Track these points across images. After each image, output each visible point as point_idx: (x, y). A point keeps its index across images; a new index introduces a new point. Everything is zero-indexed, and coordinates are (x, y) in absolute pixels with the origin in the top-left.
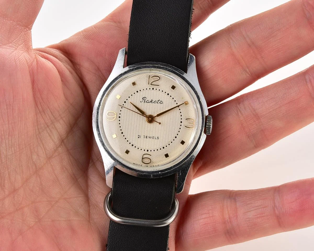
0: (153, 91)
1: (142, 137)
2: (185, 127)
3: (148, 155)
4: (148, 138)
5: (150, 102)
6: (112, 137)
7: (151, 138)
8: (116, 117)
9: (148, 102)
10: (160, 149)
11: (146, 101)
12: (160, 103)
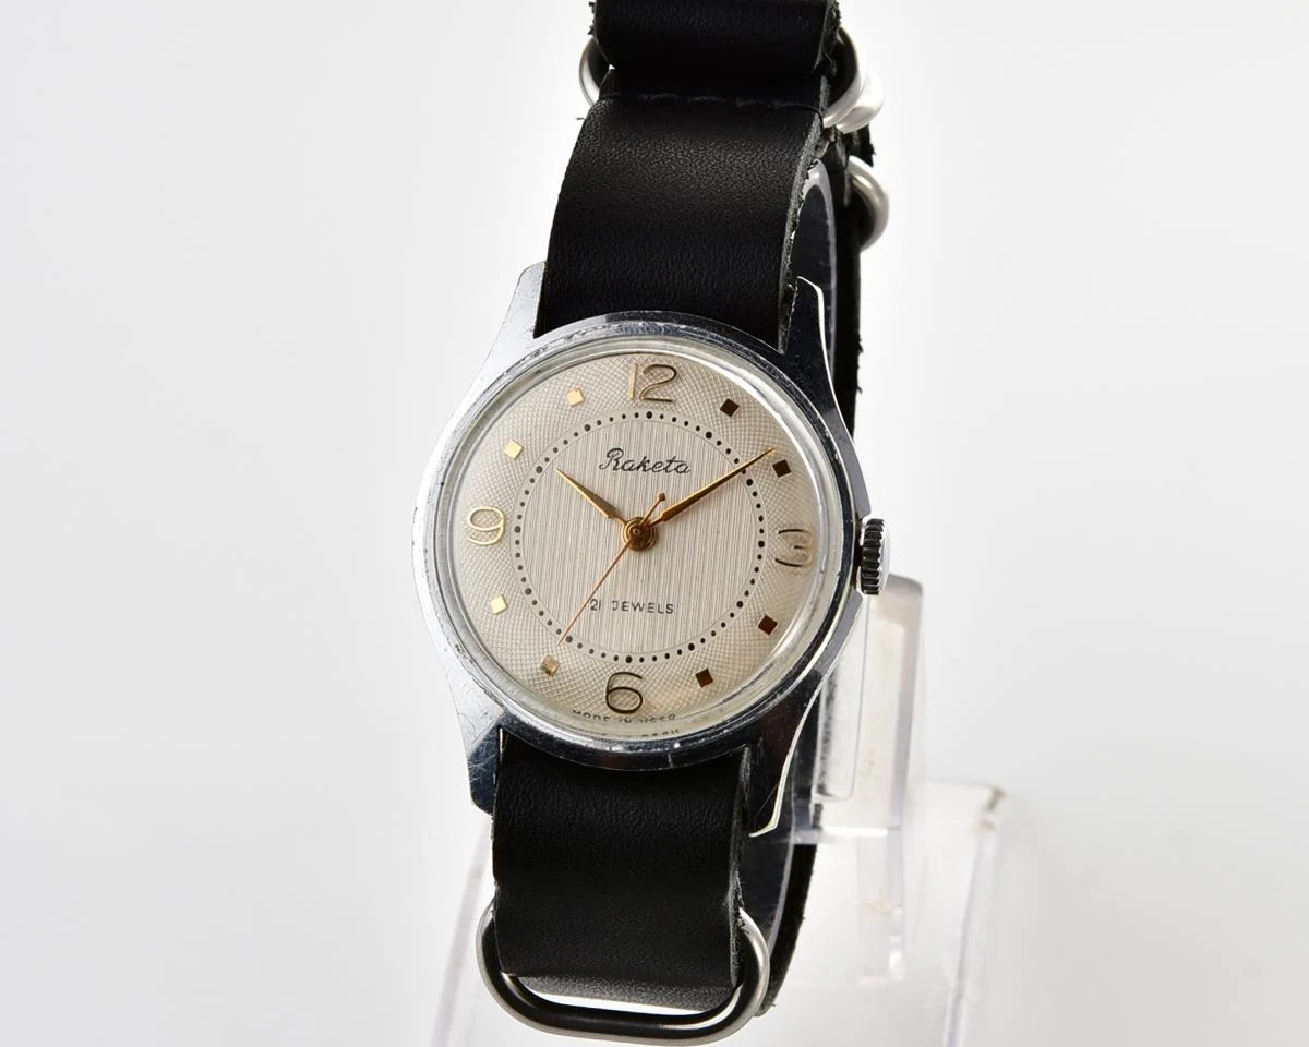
0: (647, 423)
1: (607, 606)
2: (776, 564)
3: (630, 678)
4: (631, 608)
5: (638, 468)
6: (490, 608)
7: (641, 609)
8: (502, 529)
9: (630, 469)
10: (680, 652)
11: (620, 465)
12: (676, 469)
